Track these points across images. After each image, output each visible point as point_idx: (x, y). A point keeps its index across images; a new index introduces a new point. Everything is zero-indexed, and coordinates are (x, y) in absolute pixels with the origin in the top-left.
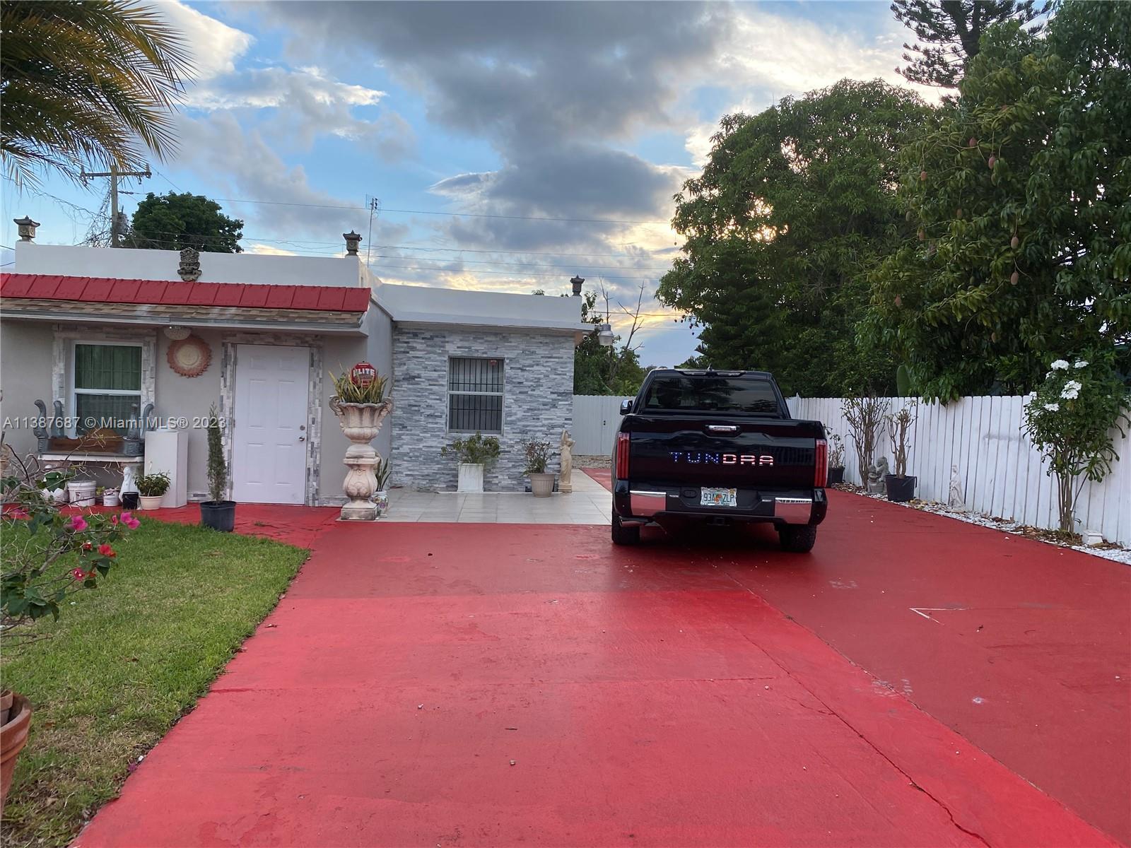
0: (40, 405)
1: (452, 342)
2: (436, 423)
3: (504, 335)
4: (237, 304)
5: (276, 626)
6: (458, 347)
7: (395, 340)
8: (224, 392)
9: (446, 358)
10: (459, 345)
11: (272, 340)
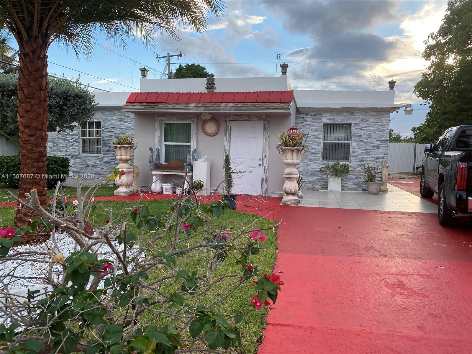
0: (151, 149)
1: (325, 117)
2: (316, 157)
3: (352, 112)
4: (232, 102)
5: (282, 273)
6: (328, 119)
7: (297, 117)
8: (226, 143)
9: (322, 125)
10: (329, 118)
11: (247, 118)
